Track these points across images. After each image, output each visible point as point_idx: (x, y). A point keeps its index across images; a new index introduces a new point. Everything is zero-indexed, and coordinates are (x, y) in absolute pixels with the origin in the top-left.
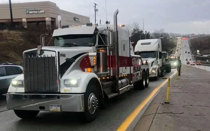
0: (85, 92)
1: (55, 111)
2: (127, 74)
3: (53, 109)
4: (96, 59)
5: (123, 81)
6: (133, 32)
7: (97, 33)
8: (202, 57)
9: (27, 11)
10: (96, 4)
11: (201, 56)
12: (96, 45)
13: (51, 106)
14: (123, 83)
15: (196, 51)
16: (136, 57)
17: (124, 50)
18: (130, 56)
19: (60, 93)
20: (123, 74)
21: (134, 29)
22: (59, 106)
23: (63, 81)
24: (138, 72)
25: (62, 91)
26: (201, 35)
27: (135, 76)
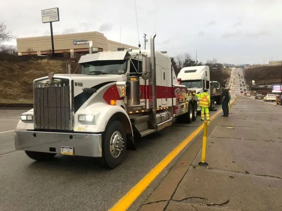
0: (103, 131)
1: (67, 154)
2: (169, 107)
3: (65, 152)
4: (125, 89)
5: (162, 114)
6: (184, 62)
7: (128, 59)
8: (258, 87)
9: (75, 41)
10: (145, 35)
11: (256, 87)
12: (127, 73)
13: (62, 147)
14: (163, 117)
15: (251, 82)
16: (179, 87)
17: (164, 79)
18: (172, 85)
19: (73, 131)
20: (162, 107)
21: (186, 60)
22: (71, 148)
23: (77, 117)
24: (182, 104)
25: (76, 129)
26: (256, 65)
27: (179, 109)
